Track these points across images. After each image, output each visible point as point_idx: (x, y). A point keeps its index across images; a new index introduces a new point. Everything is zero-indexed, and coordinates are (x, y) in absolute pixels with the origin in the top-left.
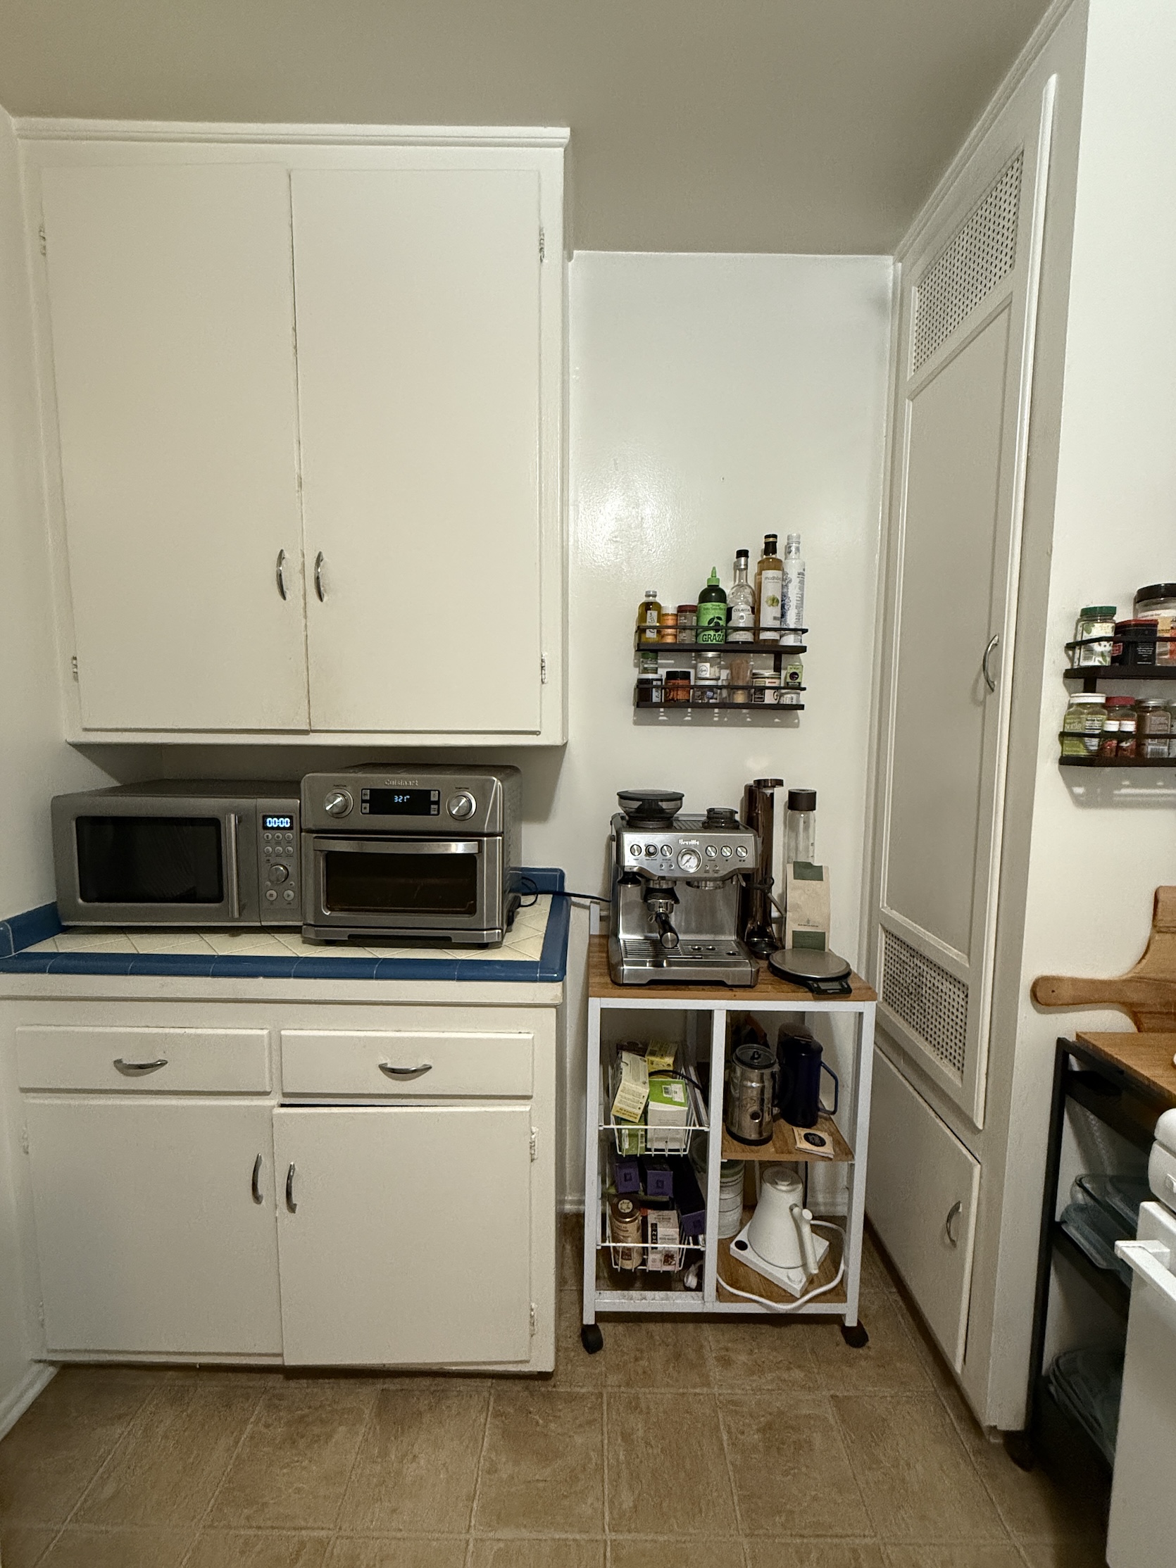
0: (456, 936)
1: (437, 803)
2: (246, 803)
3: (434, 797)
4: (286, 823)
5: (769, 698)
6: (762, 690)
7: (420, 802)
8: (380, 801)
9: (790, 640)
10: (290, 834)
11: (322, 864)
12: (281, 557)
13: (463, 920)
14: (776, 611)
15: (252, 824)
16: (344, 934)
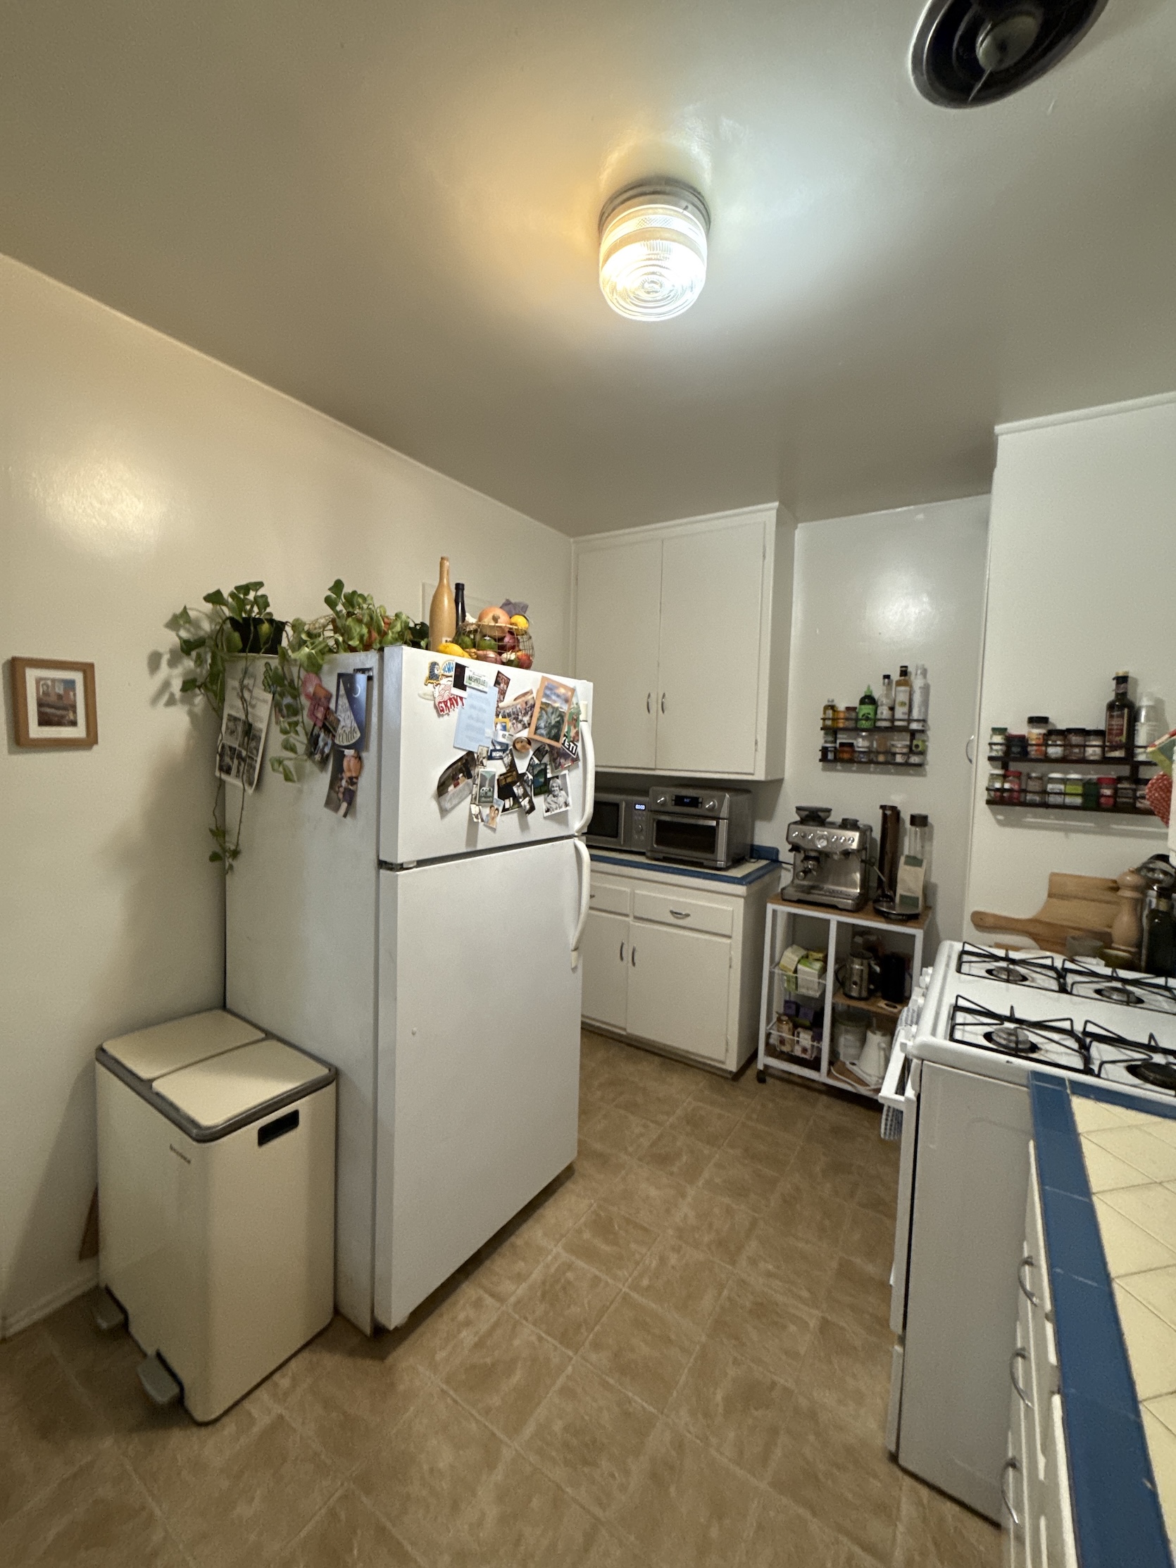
0: (706, 863)
1: (701, 803)
2: (630, 798)
3: (700, 800)
4: (643, 807)
5: (899, 759)
6: (894, 754)
7: (695, 802)
8: (679, 800)
9: (914, 726)
10: (644, 813)
11: (655, 825)
12: (649, 695)
13: (709, 856)
14: (906, 709)
15: (630, 807)
16: (661, 856)
